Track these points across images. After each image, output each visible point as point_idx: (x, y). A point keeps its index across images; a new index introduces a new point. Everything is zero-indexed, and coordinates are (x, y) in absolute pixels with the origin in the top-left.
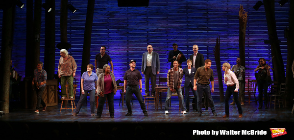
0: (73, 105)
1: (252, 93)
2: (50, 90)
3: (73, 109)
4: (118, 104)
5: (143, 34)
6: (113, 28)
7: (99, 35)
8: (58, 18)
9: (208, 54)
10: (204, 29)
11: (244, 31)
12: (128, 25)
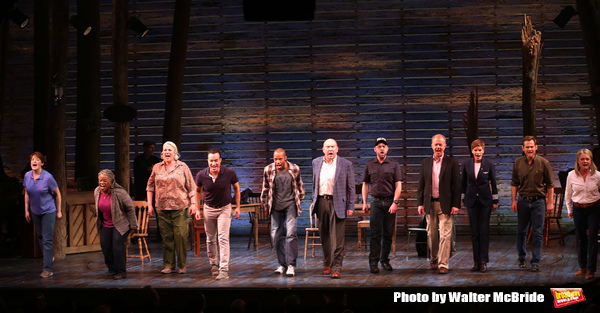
0: (144, 250)
1: (554, 218)
2: (89, 214)
3: (142, 257)
4: (246, 246)
5: (302, 85)
6: (234, 70)
7: (201, 88)
8: (106, 50)
9: (451, 129)
10: (441, 73)
11: (534, 75)
12: (266, 64)
